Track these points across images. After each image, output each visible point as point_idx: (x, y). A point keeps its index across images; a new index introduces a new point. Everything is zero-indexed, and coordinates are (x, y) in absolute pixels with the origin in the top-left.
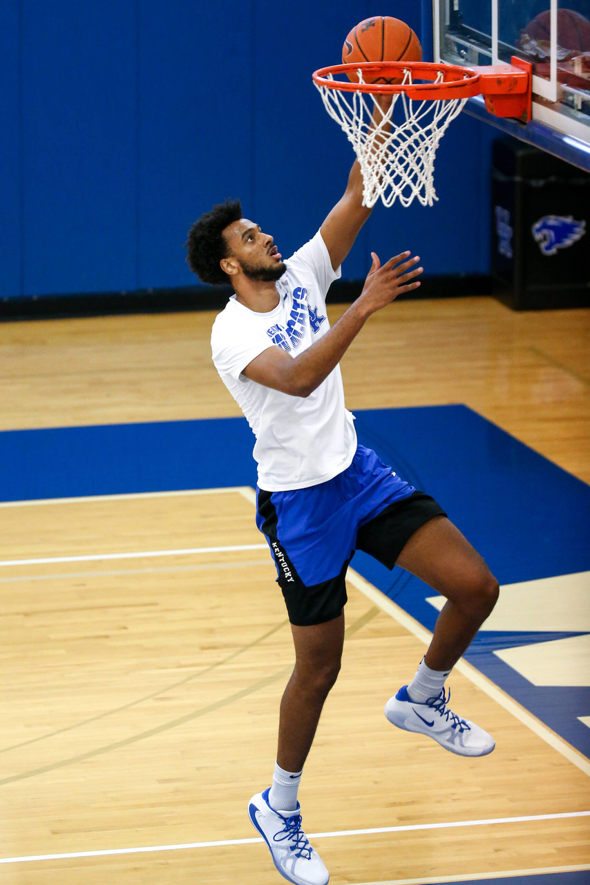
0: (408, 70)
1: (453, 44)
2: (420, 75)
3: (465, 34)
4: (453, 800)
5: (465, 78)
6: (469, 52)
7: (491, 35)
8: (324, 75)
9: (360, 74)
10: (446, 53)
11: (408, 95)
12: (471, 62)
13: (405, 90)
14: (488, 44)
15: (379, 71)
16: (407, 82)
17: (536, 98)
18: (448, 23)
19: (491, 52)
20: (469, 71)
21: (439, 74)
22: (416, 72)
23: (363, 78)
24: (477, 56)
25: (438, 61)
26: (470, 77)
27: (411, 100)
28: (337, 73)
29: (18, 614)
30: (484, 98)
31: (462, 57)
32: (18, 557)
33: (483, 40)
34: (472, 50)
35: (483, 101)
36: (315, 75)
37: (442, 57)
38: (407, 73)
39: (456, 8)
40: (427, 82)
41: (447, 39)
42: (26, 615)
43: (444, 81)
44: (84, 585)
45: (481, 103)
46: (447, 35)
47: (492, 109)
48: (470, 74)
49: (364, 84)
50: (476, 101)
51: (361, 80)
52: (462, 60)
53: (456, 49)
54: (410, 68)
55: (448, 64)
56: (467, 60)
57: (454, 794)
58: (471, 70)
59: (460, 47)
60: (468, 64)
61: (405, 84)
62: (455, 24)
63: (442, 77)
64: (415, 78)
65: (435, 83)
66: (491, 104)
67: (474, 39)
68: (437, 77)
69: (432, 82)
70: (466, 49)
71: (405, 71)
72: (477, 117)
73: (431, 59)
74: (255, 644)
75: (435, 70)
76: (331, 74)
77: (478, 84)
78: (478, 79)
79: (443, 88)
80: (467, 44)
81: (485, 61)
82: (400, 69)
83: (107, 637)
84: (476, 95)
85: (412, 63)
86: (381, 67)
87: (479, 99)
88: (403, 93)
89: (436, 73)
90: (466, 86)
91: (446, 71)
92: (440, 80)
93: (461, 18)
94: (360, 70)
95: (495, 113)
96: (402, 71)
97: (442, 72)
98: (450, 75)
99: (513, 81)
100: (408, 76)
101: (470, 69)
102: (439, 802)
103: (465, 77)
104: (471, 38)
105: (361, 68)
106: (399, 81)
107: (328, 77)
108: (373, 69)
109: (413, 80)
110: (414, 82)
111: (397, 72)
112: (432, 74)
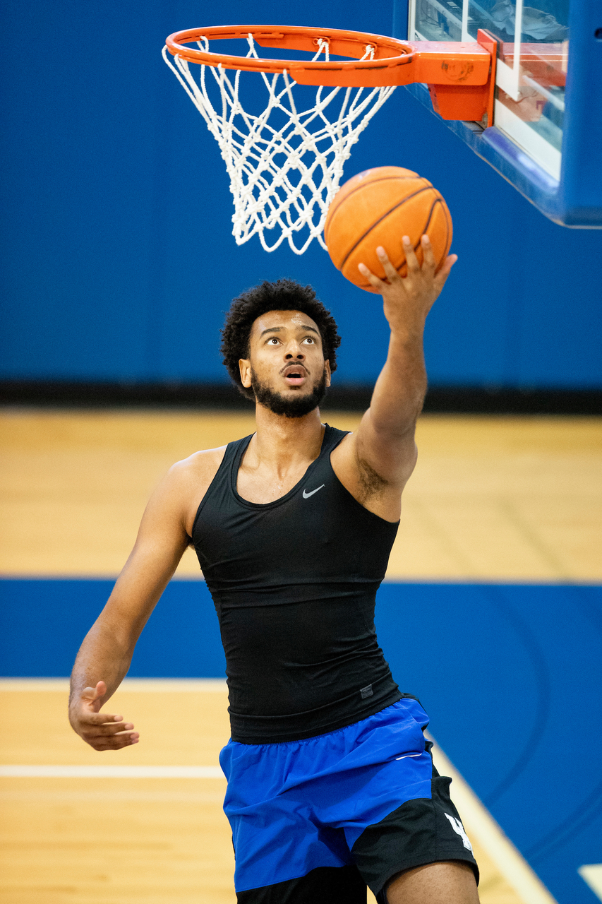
0: (323, 40)
2: (341, 49)
9: (250, 41)
11: (292, 75)
13: (288, 69)
15: (280, 39)
16: (322, 57)
17: (498, 93)
21: (369, 49)
22: (335, 44)
23: (256, 47)
26: (407, 53)
28: (214, 38)
36: (169, 39)
38: (323, 45)
40: (350, 59)
43: (375, 57)
51: (252, 50)
54: (329, 38)
61: (318, 59)
63: (373, 54)
64: (334, 53)
65: (362, 60)
68: (365, 52)
69: (359, 59)
71: (320, 41)
75: (363, 42)
76: (204, 41)
78: (410, 60)
82: (313, 38)
86: (285, 34)
89: (364, 48)
90: (387, 69)
91: (378, 45)
92: (367, 58)
94: (250, 35)
96: (316, 41)
97: (374, 47)
98: (383, 51)
99: (469, 65)
100: (324, 48)
101: (417, 45)
105: (252, 33)
106: (309, 56)
107: (199, 44)
108: (272, 36)
109: (330, 55)
110: (332, 58)
111: (309, 41)
112: (360, 47)
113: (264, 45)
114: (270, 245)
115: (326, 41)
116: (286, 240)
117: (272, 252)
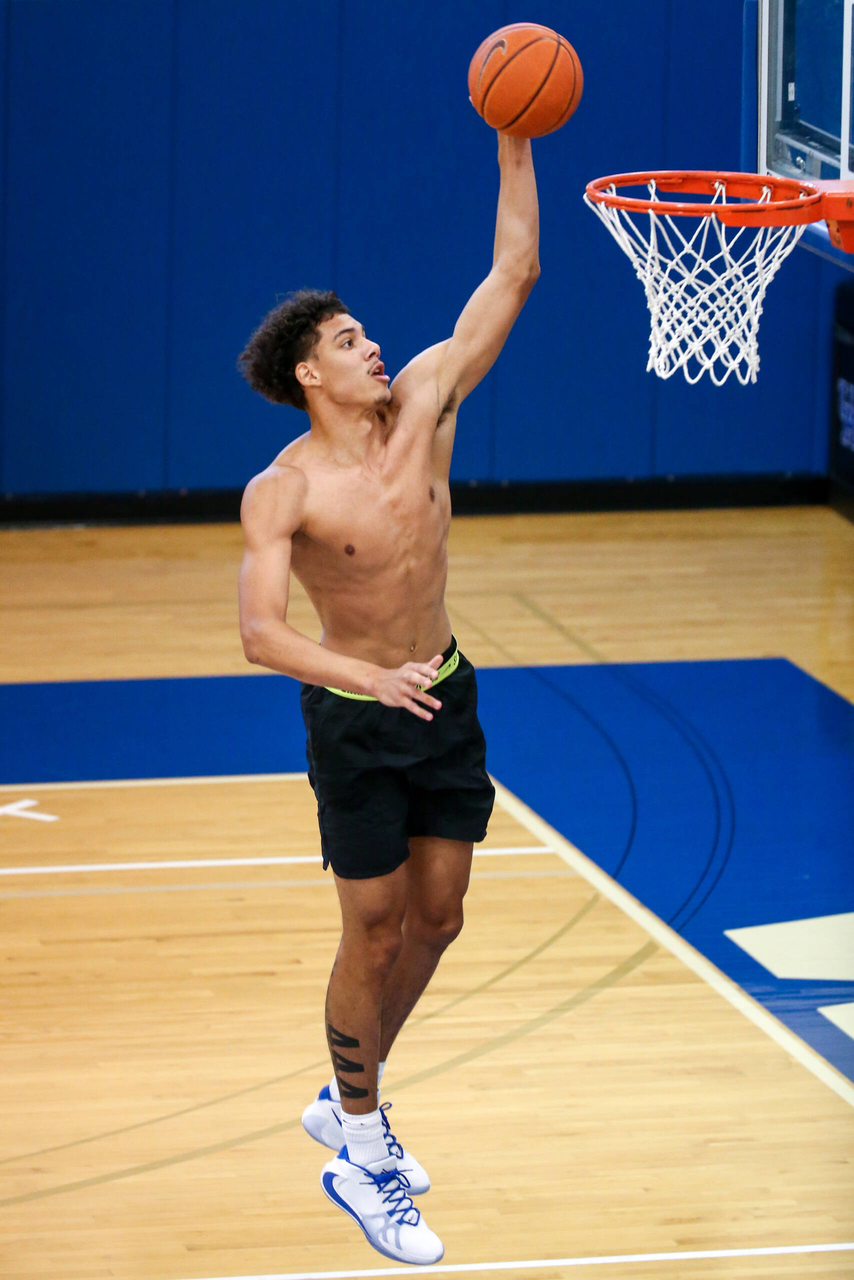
0: (720, 183)
1: (786, 149)
2: (738, 191)
3: (804, 135)
4: (756, 1217)
5: (802, 197)
6: (808, 158)
7: (840, 136)
8: (602, 188)
9: (652, 188)
10: (775, 161)
11: (720, 218)
12: (811, 174)
13: (716, 212)
14: (834, 149)
15: (680, 184)
16: (719, 200)
18: (779, 118)
19: (839, 160)
20: (808, 187)
21: (765, 190)
22: (732, 187)
23: (658, 193)
24: (819, 165)
25: (763, 171)
26: (809, 195)
27: (723, 226)
28: (620, 185)
29: (148, 938)
30: (828, 226)
31: (799, 167)
32: (150, 857)
33: (828, 143)
34: (812, 157)
35: (825, 229)
36: (590, 186)
37: (769, 165)
38: (720, 188)
39: (791, 97)
40: (747, 201)
41: (777, 141)
42: (159, 939)
43: (772, 199)
44: (240, 899)
45: (823, 232)
46: (779, 136)
47: (839, 242)
48: (809, 192)
49: (657, 201)
50: (815, 229)
51: (654, 199)
52: (797, 171)
53: (789, 155)
54: (725, 181)
55: (777, 177)
56: (804, 170)
57: (757, 1209)
58: (811, 185)
59: (796, 153)
60: (806, 176)
61: (716, 202)
62: (790, 120)
63: (769, 195)
64: (730, 195)
65: (760, 202)
66: (838, 235)
67: (816, 141)
68: (762, 194)
69: (756, 202)
70: (804, 156)
71: (716, 185)
72: (818, 252)
73: (755, 170)
74: (482, 989)
75: (759, 184)
76: (613, 186)
77: (819, 207)
78: (820, 199)
79: (769, 211)
80: (806, 149)
81: (831, 173)
83: (272, 974)
84: (817, 220)
85: (727, 174)
86: (685, 179)
87: (821, 227)
88: (713, 215)
89: (761, 189)
90: (804, 209)
91: (775, 186)
92: (765, 199)
93: (798, 111)
94: (651, 181)
95: (842, 247)
96: (713, 185)
97: (769, 188)
98: (781, 192)
100: (721, 191)
101: (809, 184)
102: (734, 1219)
103: (801, 195)
104: (811, 140)
105: (655, 179)
106: (708, 199)
107: (608, 190)
108: (672, 181)
109: (726, 198)
110: (729, 200)
111: (706, 186)
112: (754, 189)
113: (664, 190)
114: (693, 377)
115: (722, 184)
116: (707, 372)
117: (695, 384)
